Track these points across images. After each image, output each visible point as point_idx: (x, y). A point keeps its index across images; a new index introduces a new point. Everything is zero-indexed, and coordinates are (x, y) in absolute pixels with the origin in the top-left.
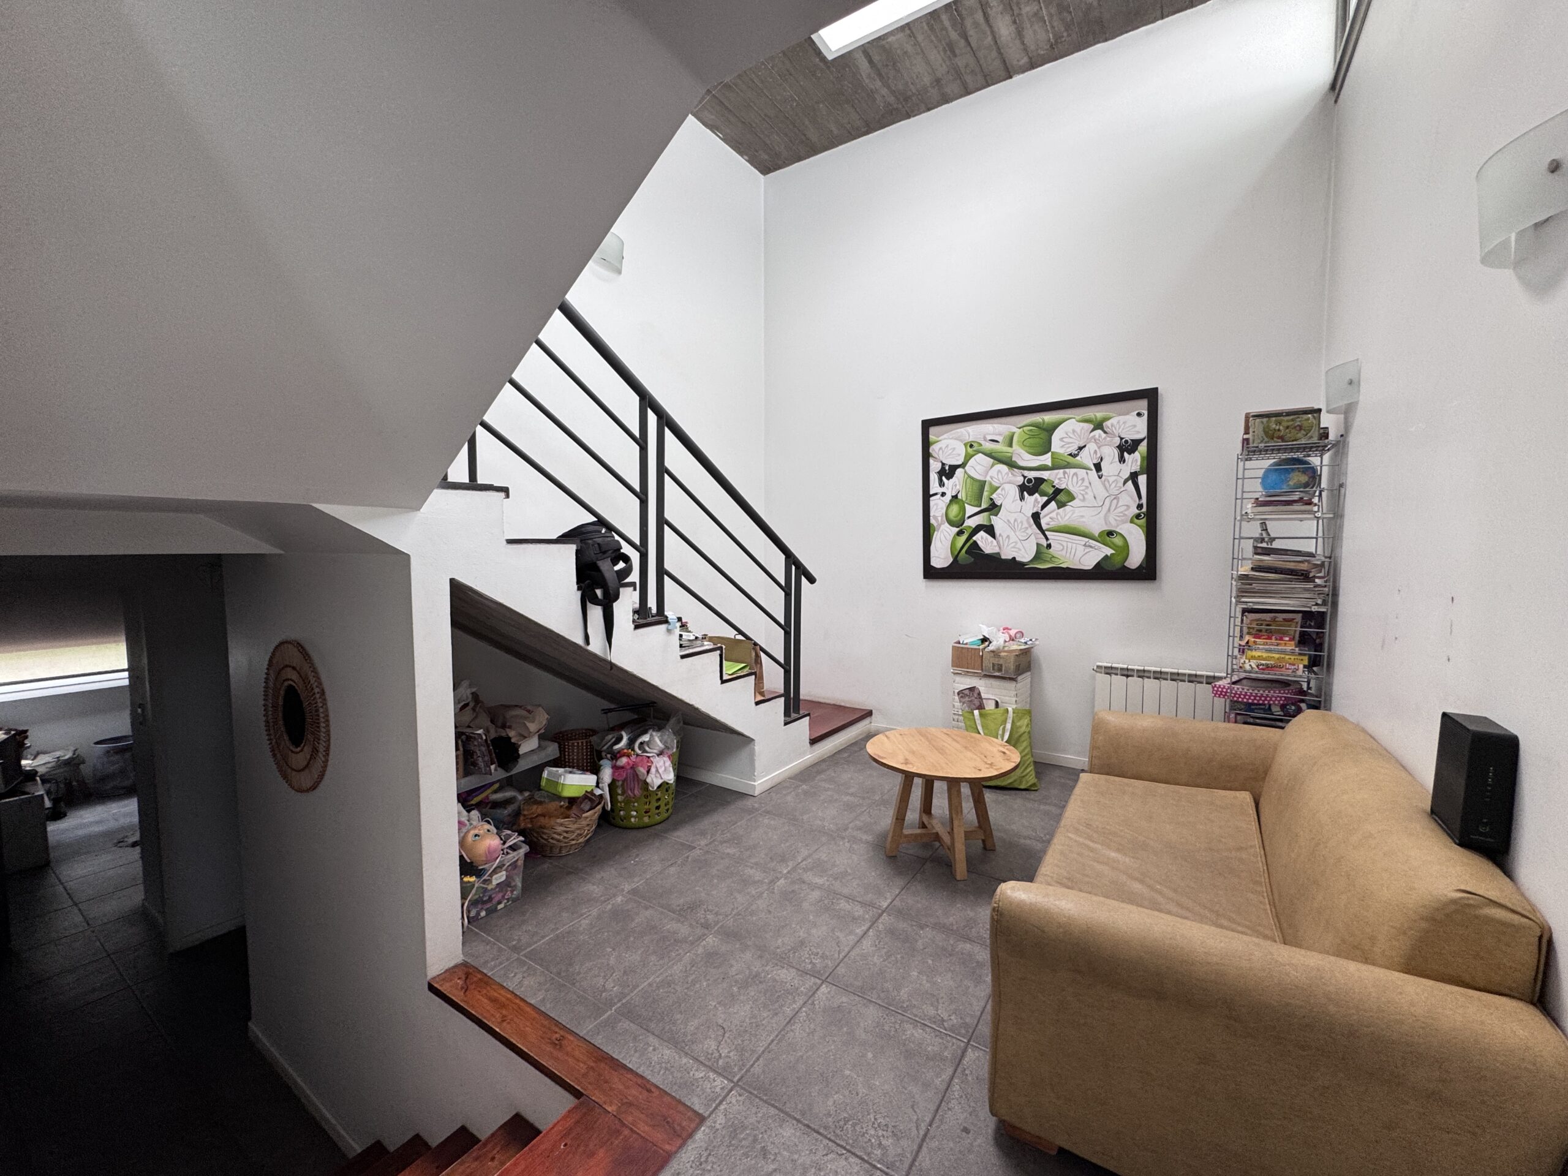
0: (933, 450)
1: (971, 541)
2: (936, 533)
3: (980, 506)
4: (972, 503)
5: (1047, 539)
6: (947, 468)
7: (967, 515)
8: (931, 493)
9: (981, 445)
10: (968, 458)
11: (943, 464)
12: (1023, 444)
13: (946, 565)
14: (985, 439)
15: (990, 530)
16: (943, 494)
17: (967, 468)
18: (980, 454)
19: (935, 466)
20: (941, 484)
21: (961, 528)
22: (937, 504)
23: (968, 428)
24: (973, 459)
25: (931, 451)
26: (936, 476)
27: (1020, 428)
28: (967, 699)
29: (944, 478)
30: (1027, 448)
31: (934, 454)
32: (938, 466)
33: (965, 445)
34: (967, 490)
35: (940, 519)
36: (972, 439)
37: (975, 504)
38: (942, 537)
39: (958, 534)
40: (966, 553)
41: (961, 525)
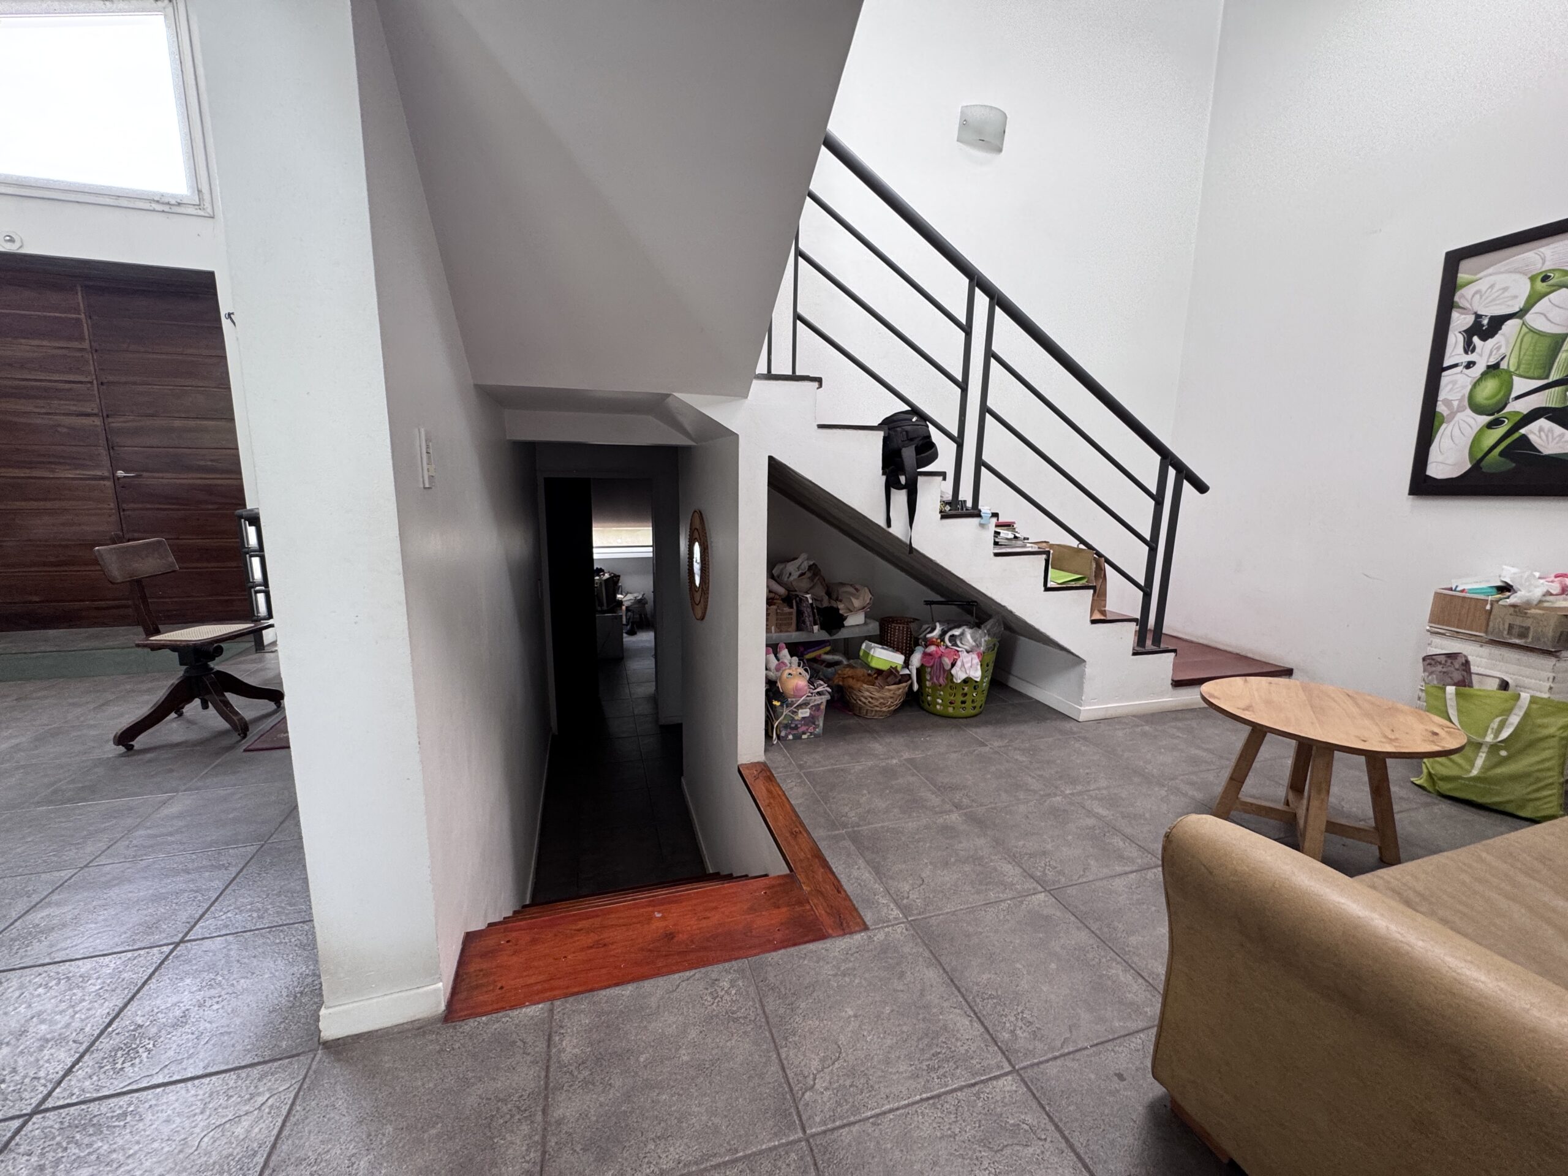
0: (1463, 296)
1: (1516, 436)
2: (1444, 426)
3: (1547, 377)
4: (1527, 375)
6: (1485, 322)
7: (1514, 395)
8: (1445, 364)
10: (1533, 301)
11: (1478, 317)
13: (1455, 474)
15: (1560, 416)
16: (1470, 365)
17: (1528, 317)
18: (1564, 289)
19: (1460, 321)
20: (1469, 347)
21: (1496, 416)
22: (1454, 382)
23: (1542, 250)
24: (1546, 299)
25: (1456, 299)
26: (1461, 338)
28: (1439, 668)
29: (1476, 339)
31: (1462, 302)
32: (1470, 320)
33: (1532, 279)
34: (1522, 353)
35: (1456, 403)
36: (1548, 266)
37: (1536, 375)
38: (1456, 432)
39: (1490, 425)
40: (1501, 454)
41: (1499, 411)
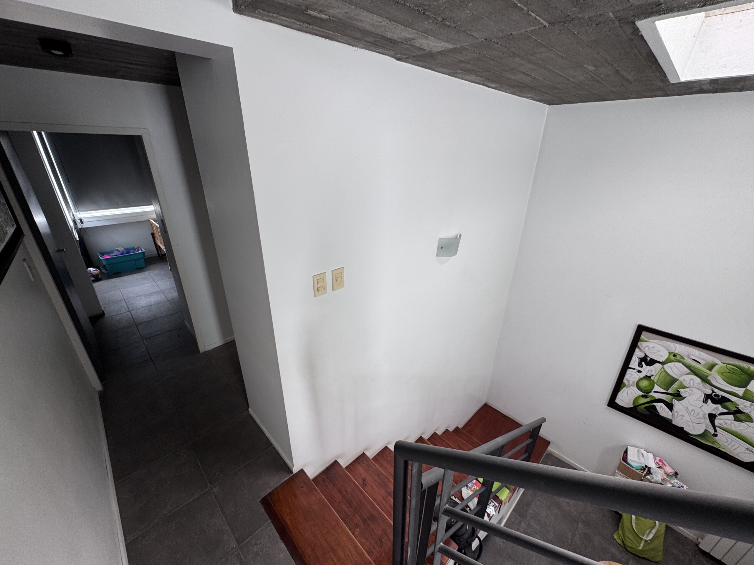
2: (625, 388)
4: (660, 386)
5: (715, 431)
6: (649, 359)
9: (683, 358)
12: (722, 374)
13: (626, 406)
14: (688, 357)
15: (670, 406)
17: (665, 366)
18: (680, 364)
19: (638, 354)
20: (640, 365)
22: (632, 375)
23: (677, 345)
24: (673, 363)
25: (639, 344)
26: (638, 360)
27: (724, 363)
29: (643, 363)
30: (723, 377)
31: (641, 347)
32: (642, 355)
34: (660, 377)
35: (631, 383)
36: (676, 352)
37: (663, 387)
38: (629, 392)
39: (643, 396)
40: (645, 408)
41: (647, 393)
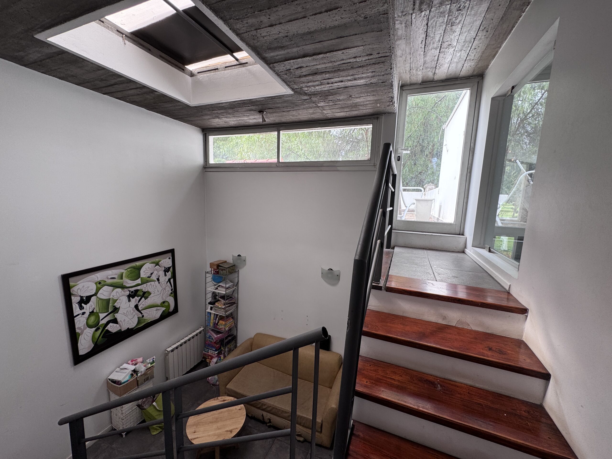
0: (73, 291)
1: (105, 330)
2: (80, 336)
3: (108, 311)
5: (142, 313)
6: (85, 298)
7: (100, 319)
8: (75, 315)
9: (105, 281)
10: (98, 290)
11: (82, 297)
12: (128, 277)
13: (89, 350)
14: (108, 278)
15: (115, 321)
16: (83, 313)
17: (98, 295)
18: (106, 286)
19: (75, 300)
20: (81, 308)
21: (97, 327)
23: (97, 274)
24: (102, 289)
26: (77, 305)
27: (126, 270)
29: (83, 305)
33: (96, 283)
34: (99, 306)
35: (82, 328)
36: (99, 280)
37: (105, 312)
38: (86, 337)
39: (96, 330)
40: (102, 337)
41: (98, 325)
